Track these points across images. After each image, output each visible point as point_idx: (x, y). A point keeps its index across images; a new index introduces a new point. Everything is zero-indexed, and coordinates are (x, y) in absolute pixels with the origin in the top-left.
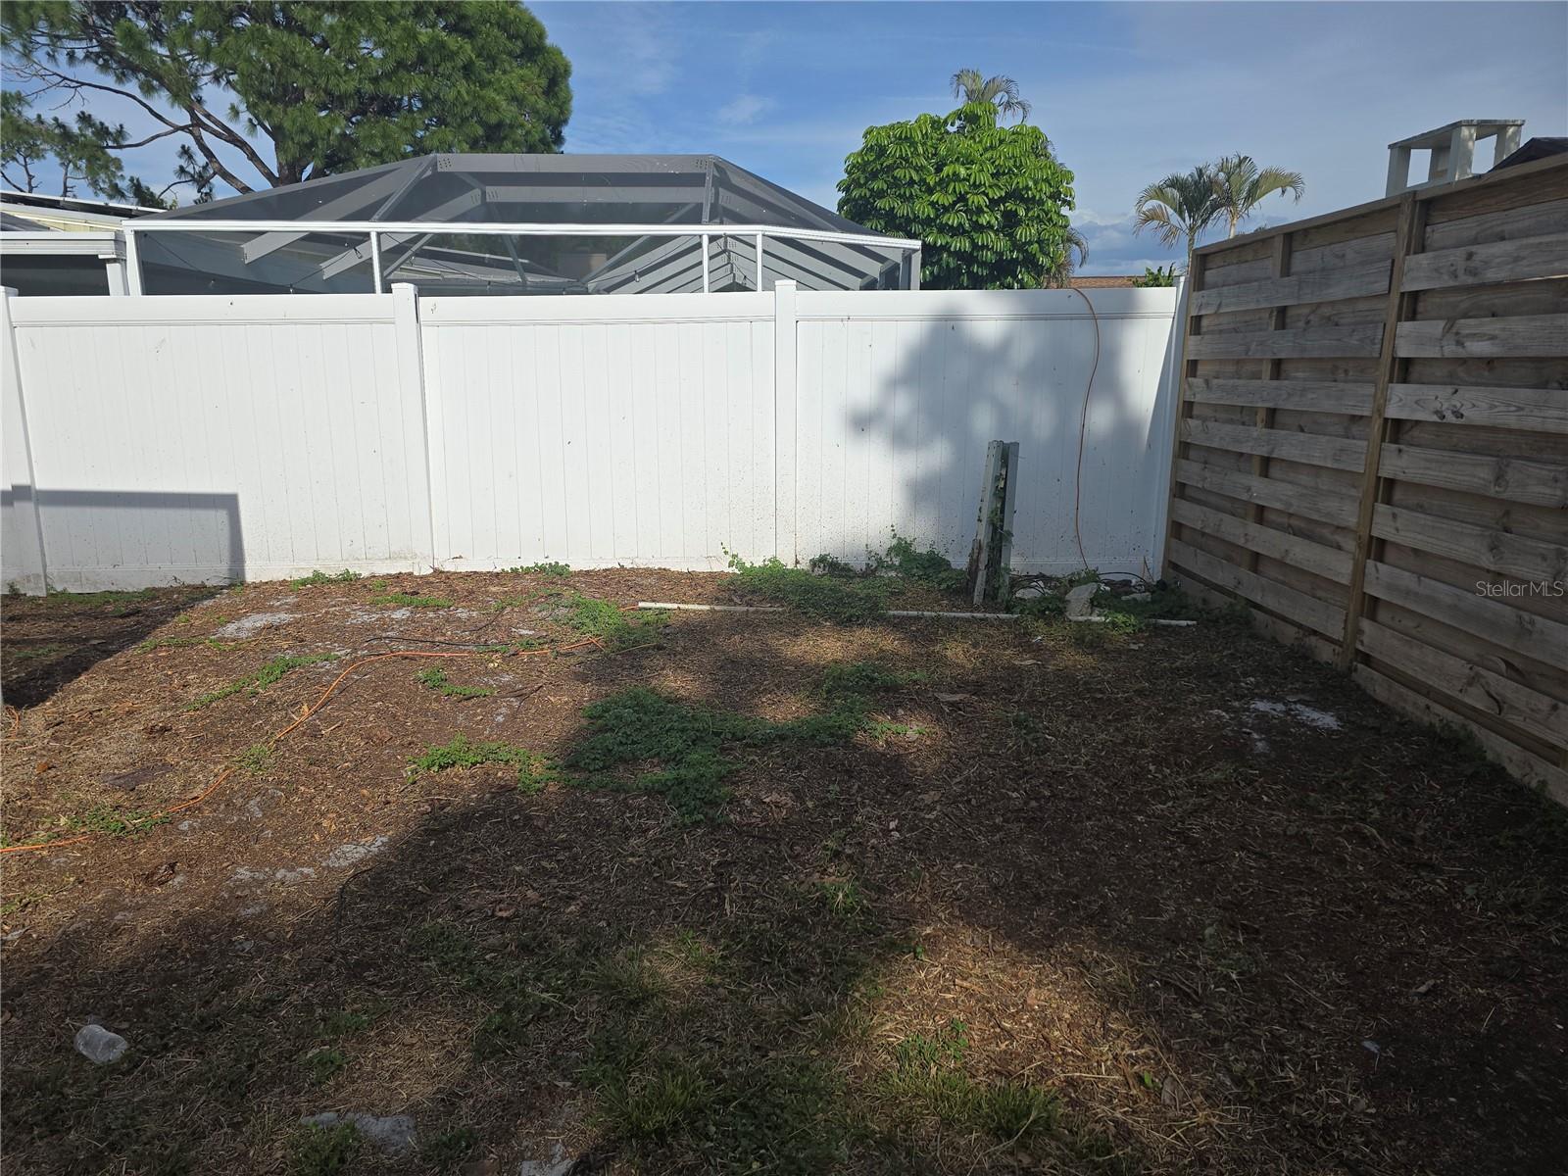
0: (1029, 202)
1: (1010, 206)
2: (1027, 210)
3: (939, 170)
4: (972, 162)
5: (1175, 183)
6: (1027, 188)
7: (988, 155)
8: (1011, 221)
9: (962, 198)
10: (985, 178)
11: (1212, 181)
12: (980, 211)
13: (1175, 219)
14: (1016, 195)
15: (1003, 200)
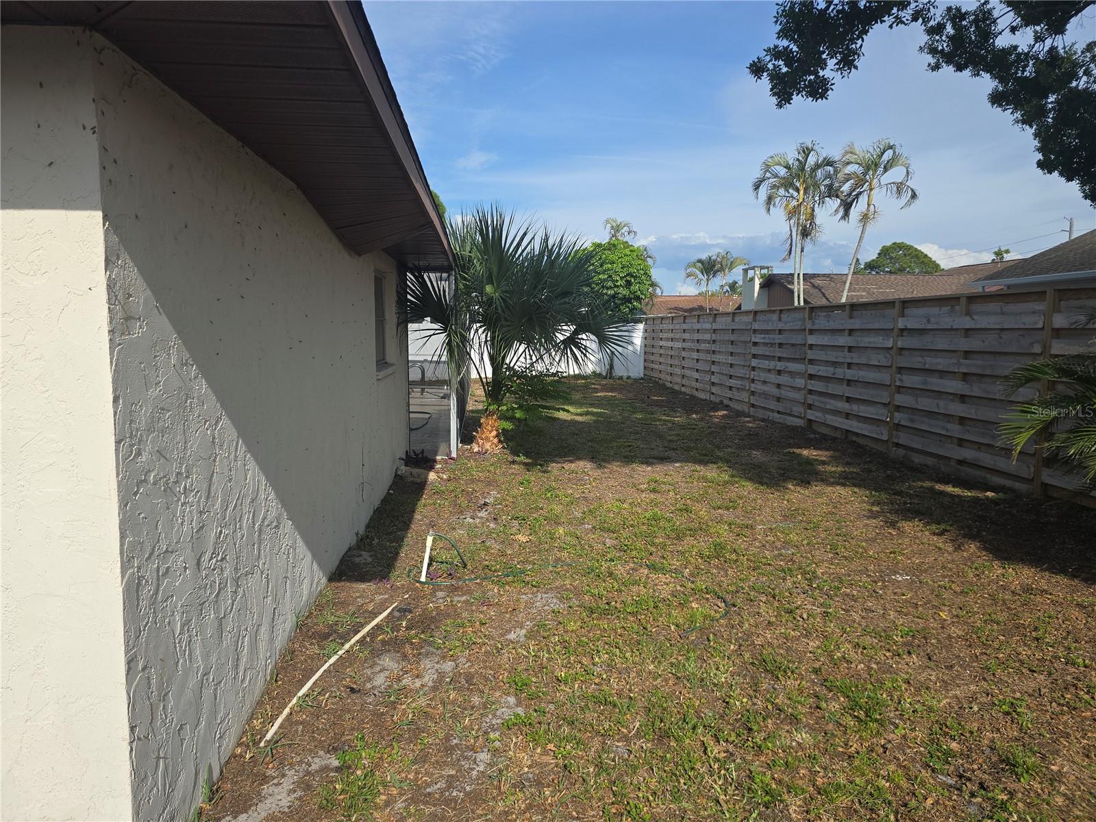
0: (635, 277)
1: (628, 278)
2: (635, 280)
3: (601, 265)
4: (614, 263)
5: (700, 261)
6: (634, 272)
7: (620, 260)
8: (629, 284)
9: (610, 276)
10: (619, 269)
11: (714, 261)
12: (617, 281)
13: (700, 276)
14: (630, 275)
15: (625, 276)
